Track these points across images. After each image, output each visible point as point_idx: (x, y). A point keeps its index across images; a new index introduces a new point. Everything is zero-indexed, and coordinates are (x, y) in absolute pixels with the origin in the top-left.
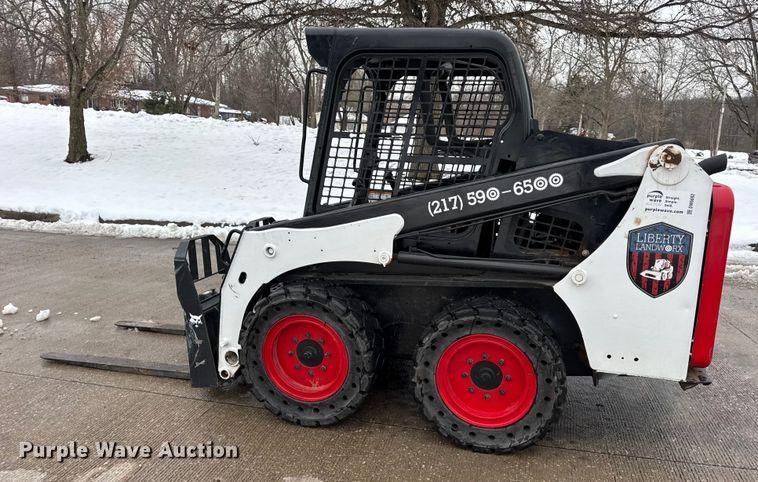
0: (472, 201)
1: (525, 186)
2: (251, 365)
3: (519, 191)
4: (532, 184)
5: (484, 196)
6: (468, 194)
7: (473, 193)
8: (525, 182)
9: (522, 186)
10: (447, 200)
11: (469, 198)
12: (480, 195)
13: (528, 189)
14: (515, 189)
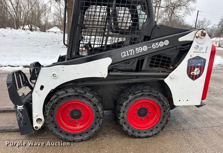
0: (138, 51)
1: (156, 45)
2: (51, 123)
3: (154, 47)
4: (159, 44)
5: (142, 49)
6: (136, 49)
7: (138, 48)
8: (156, 43)
9: (155, 45)
10: (128, 51)
11: (136, 50)
12: (140, 49)
13: (157, 46)
14: (153, 46)
